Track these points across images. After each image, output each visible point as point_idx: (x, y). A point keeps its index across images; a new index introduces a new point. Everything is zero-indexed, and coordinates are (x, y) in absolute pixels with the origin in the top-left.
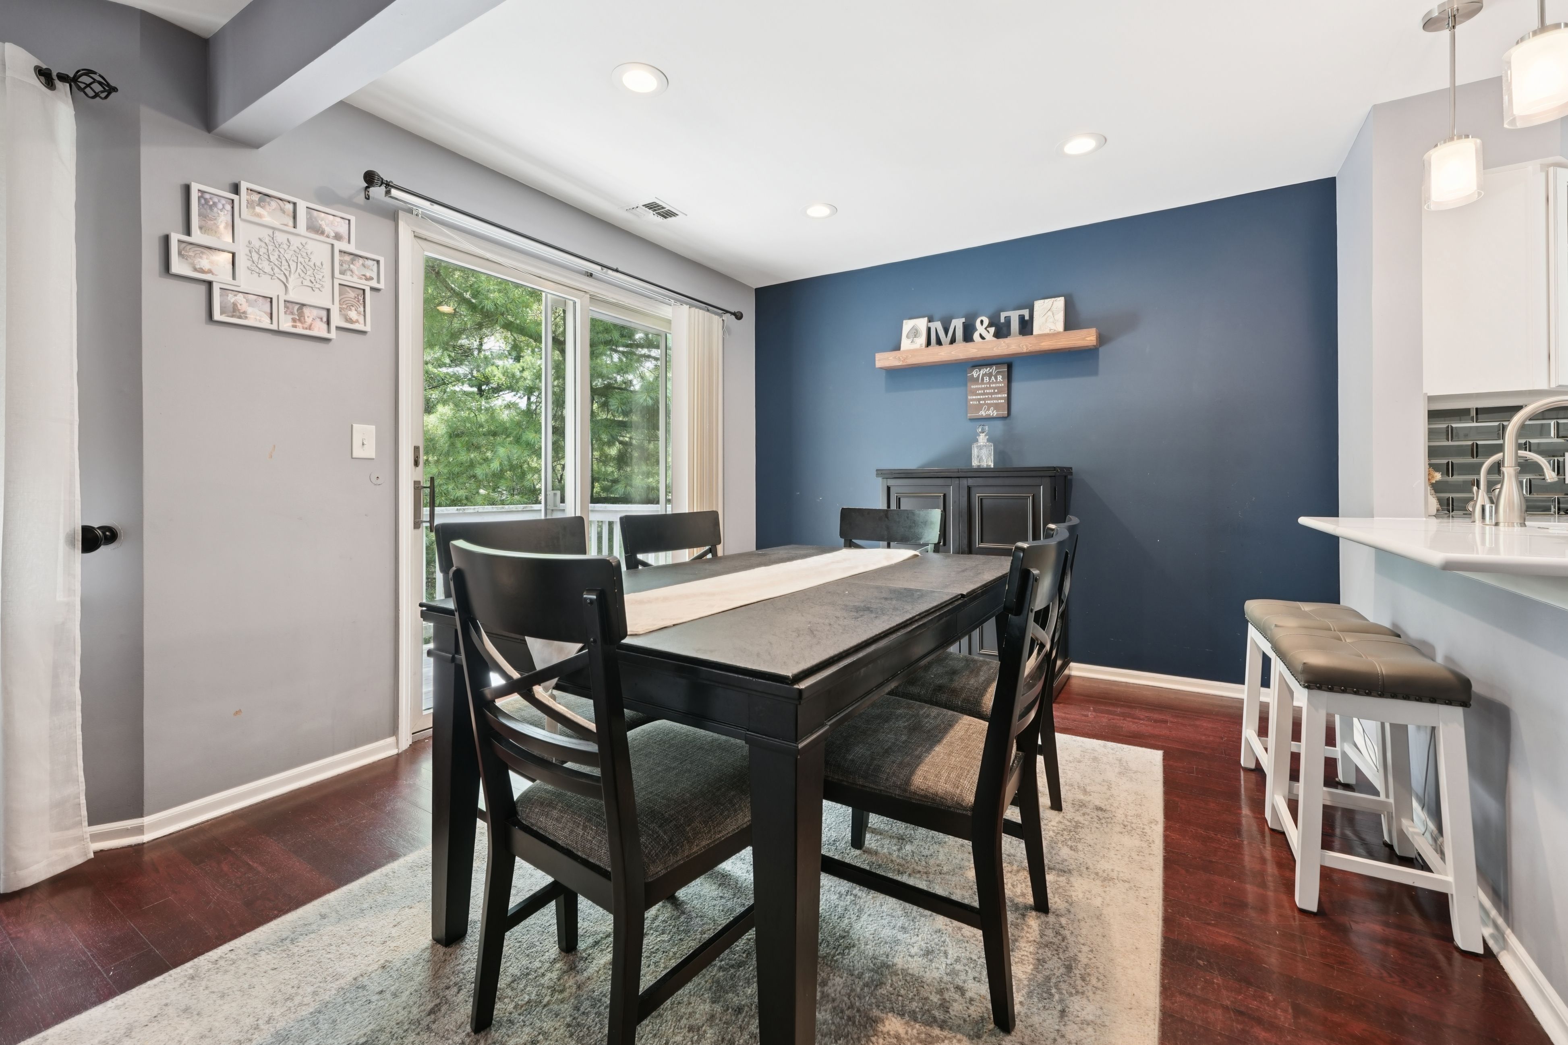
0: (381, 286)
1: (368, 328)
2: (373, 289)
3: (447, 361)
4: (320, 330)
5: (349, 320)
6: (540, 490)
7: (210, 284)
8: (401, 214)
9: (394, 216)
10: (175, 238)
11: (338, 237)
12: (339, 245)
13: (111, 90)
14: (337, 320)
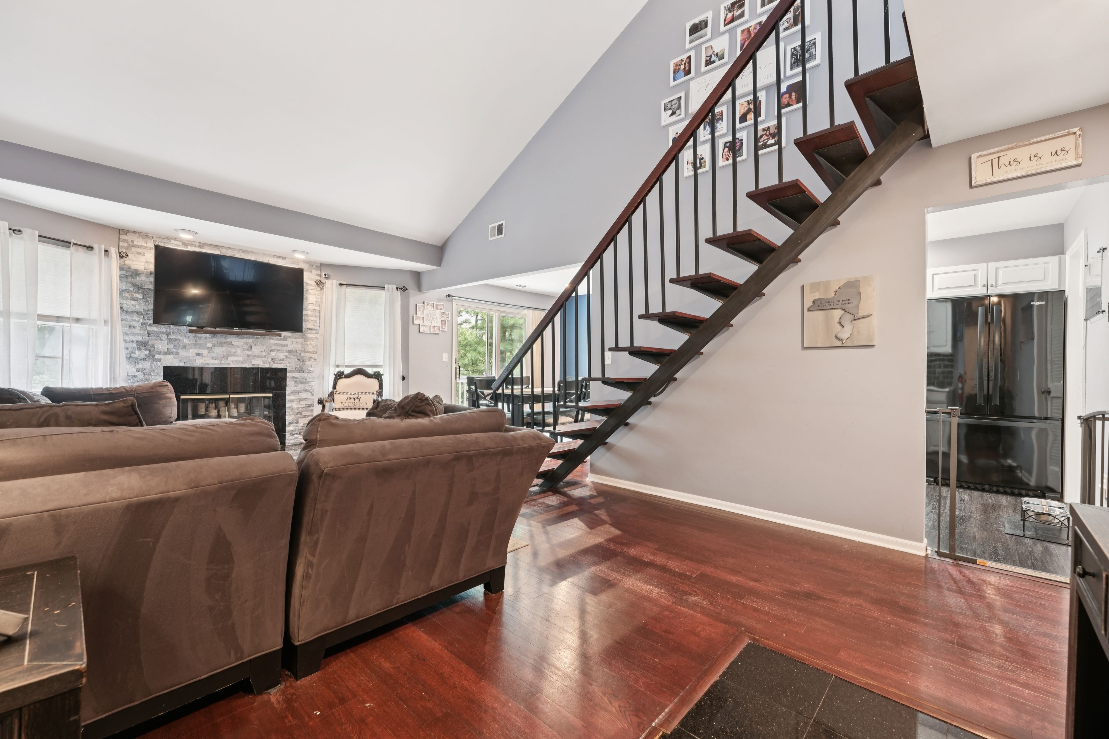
0: (449, 319)
1: (446, 330)
2: (448, 320)
3: (460, 339)
4: (437, 332)
5: (443, 329)
6: (482, 375)
7: (419, 325)
8: (454, 300)
9: (452, 301)
10: (415, 316)
11: (441, 309)
12: (442, 311)
13: (407, 289)
14: (441, 329)
